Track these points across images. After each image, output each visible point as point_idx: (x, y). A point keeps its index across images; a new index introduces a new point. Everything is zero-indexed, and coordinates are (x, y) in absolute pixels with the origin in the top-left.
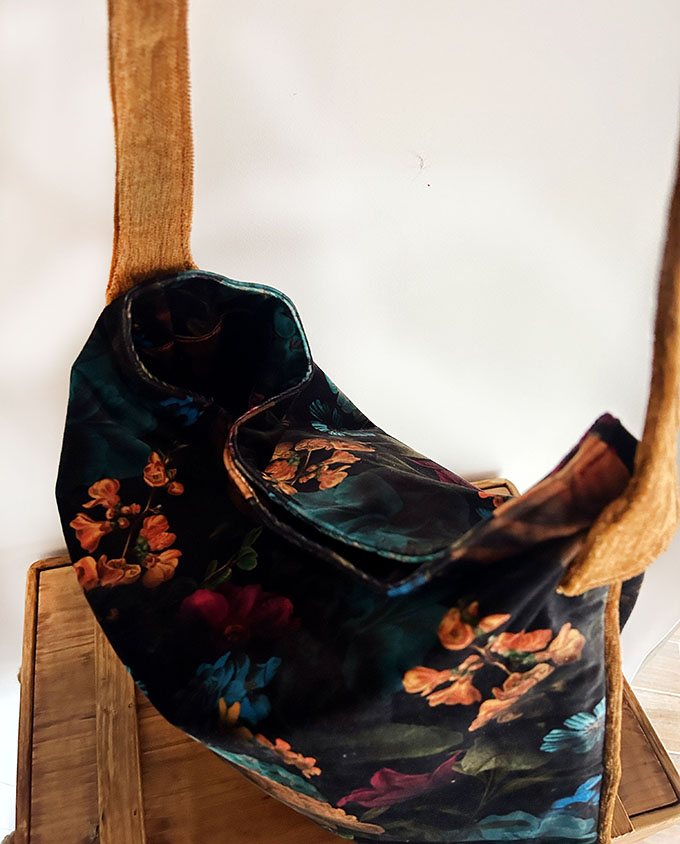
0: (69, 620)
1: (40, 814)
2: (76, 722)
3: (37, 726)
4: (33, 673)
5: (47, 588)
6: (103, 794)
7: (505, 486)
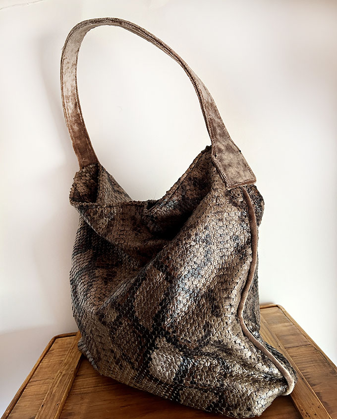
0: (61, 351)
1: (16, 409)
2: (48, 380)
3: (32, 381)
4: (38, 366)
5: (57, 343)
6: (47, 398)
7: (277, 306)
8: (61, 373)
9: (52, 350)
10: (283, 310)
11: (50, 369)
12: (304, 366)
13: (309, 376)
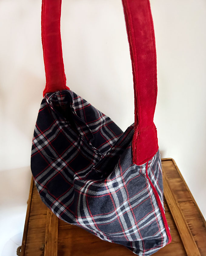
1: (29, 240)
3: (31, 215)
4: (31, 201)
6: (47, 236)
7: (171, 160)
10: (175, 164)
12: (189, 219)
13: (191, 228)
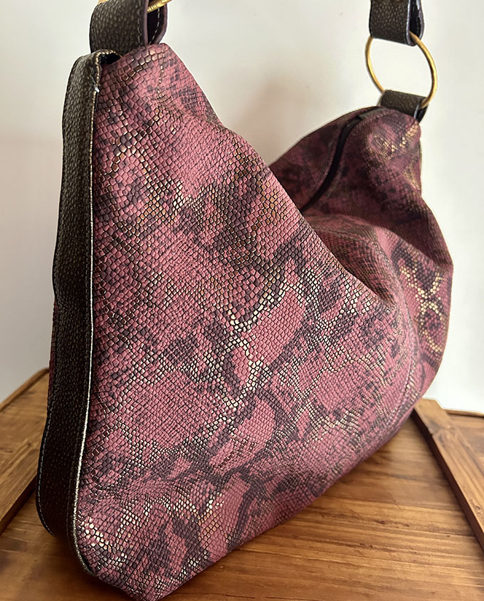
8: (30, 445)
9: (31, 393)
11: (13, 428)
